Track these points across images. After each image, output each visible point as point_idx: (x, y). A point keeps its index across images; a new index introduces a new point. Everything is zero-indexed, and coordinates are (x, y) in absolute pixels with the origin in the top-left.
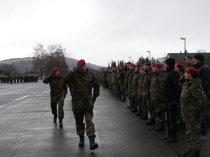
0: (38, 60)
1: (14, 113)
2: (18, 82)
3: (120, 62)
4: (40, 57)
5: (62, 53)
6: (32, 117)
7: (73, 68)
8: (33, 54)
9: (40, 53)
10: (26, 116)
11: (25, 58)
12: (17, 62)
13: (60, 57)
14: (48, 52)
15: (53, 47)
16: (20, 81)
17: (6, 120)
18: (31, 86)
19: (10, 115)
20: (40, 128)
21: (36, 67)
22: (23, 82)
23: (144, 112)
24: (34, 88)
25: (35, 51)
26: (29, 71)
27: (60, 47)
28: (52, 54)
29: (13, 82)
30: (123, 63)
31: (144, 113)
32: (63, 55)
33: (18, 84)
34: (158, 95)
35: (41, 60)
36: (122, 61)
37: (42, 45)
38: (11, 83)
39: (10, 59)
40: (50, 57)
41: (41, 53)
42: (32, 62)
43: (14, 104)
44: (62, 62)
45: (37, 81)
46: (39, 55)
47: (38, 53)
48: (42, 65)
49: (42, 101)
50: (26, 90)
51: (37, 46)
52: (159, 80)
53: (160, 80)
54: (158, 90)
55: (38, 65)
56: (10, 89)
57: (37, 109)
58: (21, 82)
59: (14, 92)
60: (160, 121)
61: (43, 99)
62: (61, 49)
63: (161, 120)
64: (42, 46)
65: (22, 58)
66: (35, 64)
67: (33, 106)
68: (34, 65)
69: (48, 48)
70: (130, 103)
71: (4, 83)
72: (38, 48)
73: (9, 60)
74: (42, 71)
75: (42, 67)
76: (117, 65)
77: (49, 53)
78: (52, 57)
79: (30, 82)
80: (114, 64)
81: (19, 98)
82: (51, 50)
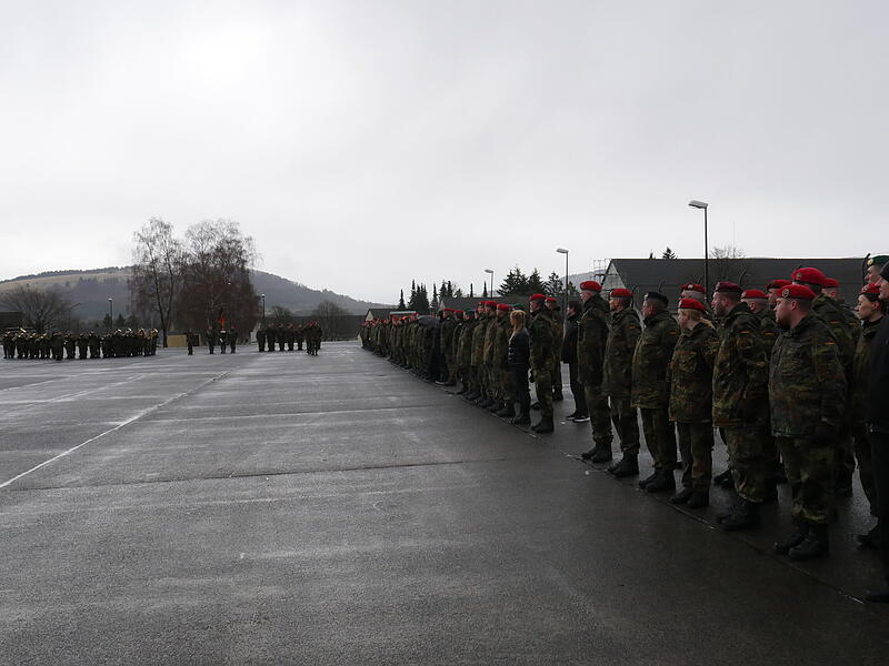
0: (151, 277)
1: (136, 482)
2: (83, 357)
3: (441, 286)
4: (158, 265)
5: (241, 253)
6: (222, 498)
7: (273, 308)
8: (134, 254)
9: (158, 252)
10: (196, 496)
11: (98, 271)
12: (68, 284)
13: (231, 269)
14: (189, 248)
15: (207, 233)
16: (89, 352)
17: (119, 513)
18: (141, 371)
19: (123, 488)
20: (292, 553)
21: (142, 304)
22: (102, 355)
23: (693, 476)
24: (156, 378)
25: (143, 244)
26: (115, 318)
27: (232, 232)
28: (203, 256)
29: (65, 355)
30: (450, 291)
31: (694, 483)
32: (244, 262)
33: (83, 362)
34: (808, 412)
35: (163, 278)
36: (449, 285)
37: (166, 223)
38: (59, 358)
39: (44, 275)
40: (195, 266)
41: (163, 253)
42: (131, 284)
43: (113, 442)
44: (238, 286)
45: (153, 354)
46: (156, 260)
47: (151, 249)
48: (167, 296)
49: (220, 429)
50: (126, 386)
51: (148, 225)
52: (814, 354)
53: (816, 352)
54: (808, 394)
55: (152, 296)
56: (62, 380)
57: (220, 465)
58: (92, 357)
59: (85, 393)
60: (814, 518)
61: (218, 424)
62: (238, 237)
63: (816, 515)
64: (166, 228)
65: (87, 272)
66: (142, 292)
67: (198, 449)
68: (137, 294)
69: (190, 233)
70: (595, 440)
71: (32, 358)
72: (153, 234)
73: (39, 276)
74: (166, 315)
75: (167, 301)
76: (430, 297)
77: (193, 252)
78: (205, 266)
79: (129, 356)
80: (419, 295)
81: (120, 417)
82: (199, 243)
